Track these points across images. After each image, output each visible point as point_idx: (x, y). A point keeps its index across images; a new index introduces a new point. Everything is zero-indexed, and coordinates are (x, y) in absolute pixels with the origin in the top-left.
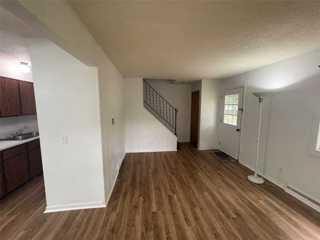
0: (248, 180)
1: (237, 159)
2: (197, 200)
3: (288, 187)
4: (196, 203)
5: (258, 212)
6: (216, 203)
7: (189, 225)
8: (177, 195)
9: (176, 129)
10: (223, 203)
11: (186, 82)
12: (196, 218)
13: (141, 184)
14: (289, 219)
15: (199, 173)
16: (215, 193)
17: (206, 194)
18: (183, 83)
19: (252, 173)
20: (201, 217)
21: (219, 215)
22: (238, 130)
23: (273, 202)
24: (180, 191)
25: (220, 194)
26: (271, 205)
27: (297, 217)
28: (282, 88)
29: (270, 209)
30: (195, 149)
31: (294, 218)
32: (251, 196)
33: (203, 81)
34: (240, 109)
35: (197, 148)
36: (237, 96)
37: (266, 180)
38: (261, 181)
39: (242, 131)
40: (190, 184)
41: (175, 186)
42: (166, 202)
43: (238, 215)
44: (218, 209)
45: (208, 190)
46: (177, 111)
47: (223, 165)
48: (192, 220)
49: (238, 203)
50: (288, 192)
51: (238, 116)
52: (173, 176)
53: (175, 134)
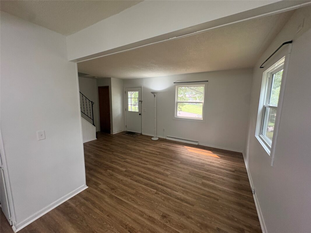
0: (152, 140)
1: (140, 133)
2: (140, 156)
3: (167, 137)
4: (141, 157)
5: (164, 149)
6: (149, 153)
7: (147, 165)
8: (128, 159)
9: (93, 120)
10: (151, 152)
11: (96, 77)
12: (147, 161)
13: (96, 166)
14: (173, 146)
15: (128, 146)
16: (144, 150)
17: (141, 152)
18: (93, 78)
19: (152, 137)
20: (148, 160)
21: (154, 156)
22: (140, 114)
23: (166, 144)
24: (128, 157)
25: (147, 149)
26: (166, 145)
27: (175, 145)
28: (164, 90)
29: (166, 146)
30: (109, 134)
31: (174, 146)
32: (158, 145)
33: (112, 79)
34: (140, 101)
35: (111, 133)
36: (137, 93)
37: (159, 138)
38: (157, 139)
39: (142, 115)
40: (129, 152)
41: (122, 156)
42: (126, 164)
43: (160, 152)
44: (152, 155)
45: (141, 150)
46: (93, 103)
47: (136, 138)
48: (146, 163)
49: (156, 149)
50: (168, 139)
51: (139, 105)
52: (114, 153)
53: (93, 124)
